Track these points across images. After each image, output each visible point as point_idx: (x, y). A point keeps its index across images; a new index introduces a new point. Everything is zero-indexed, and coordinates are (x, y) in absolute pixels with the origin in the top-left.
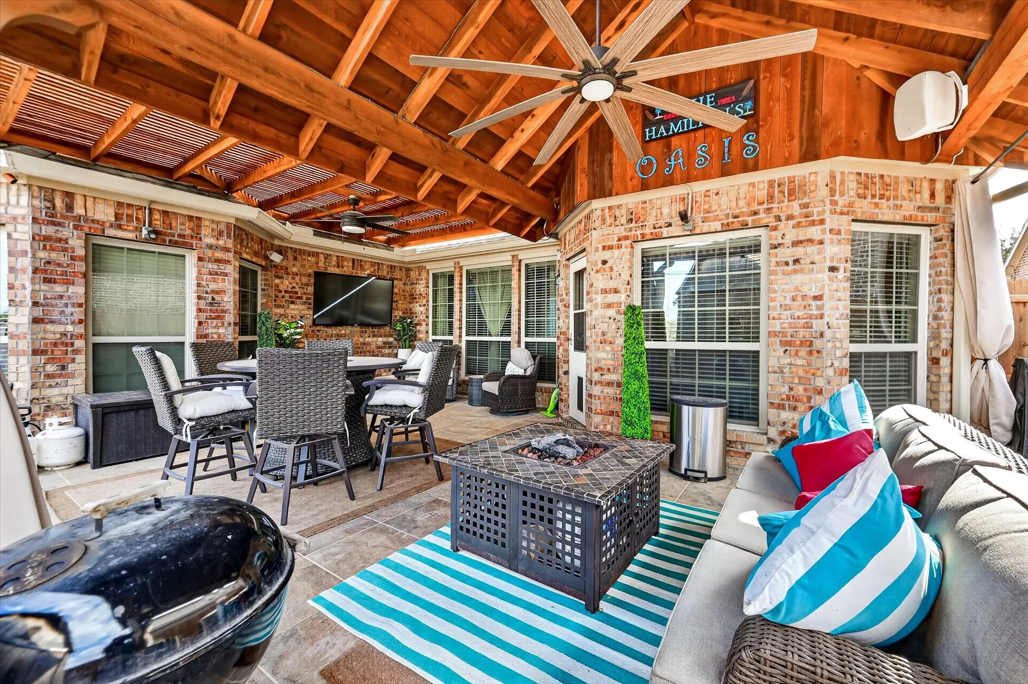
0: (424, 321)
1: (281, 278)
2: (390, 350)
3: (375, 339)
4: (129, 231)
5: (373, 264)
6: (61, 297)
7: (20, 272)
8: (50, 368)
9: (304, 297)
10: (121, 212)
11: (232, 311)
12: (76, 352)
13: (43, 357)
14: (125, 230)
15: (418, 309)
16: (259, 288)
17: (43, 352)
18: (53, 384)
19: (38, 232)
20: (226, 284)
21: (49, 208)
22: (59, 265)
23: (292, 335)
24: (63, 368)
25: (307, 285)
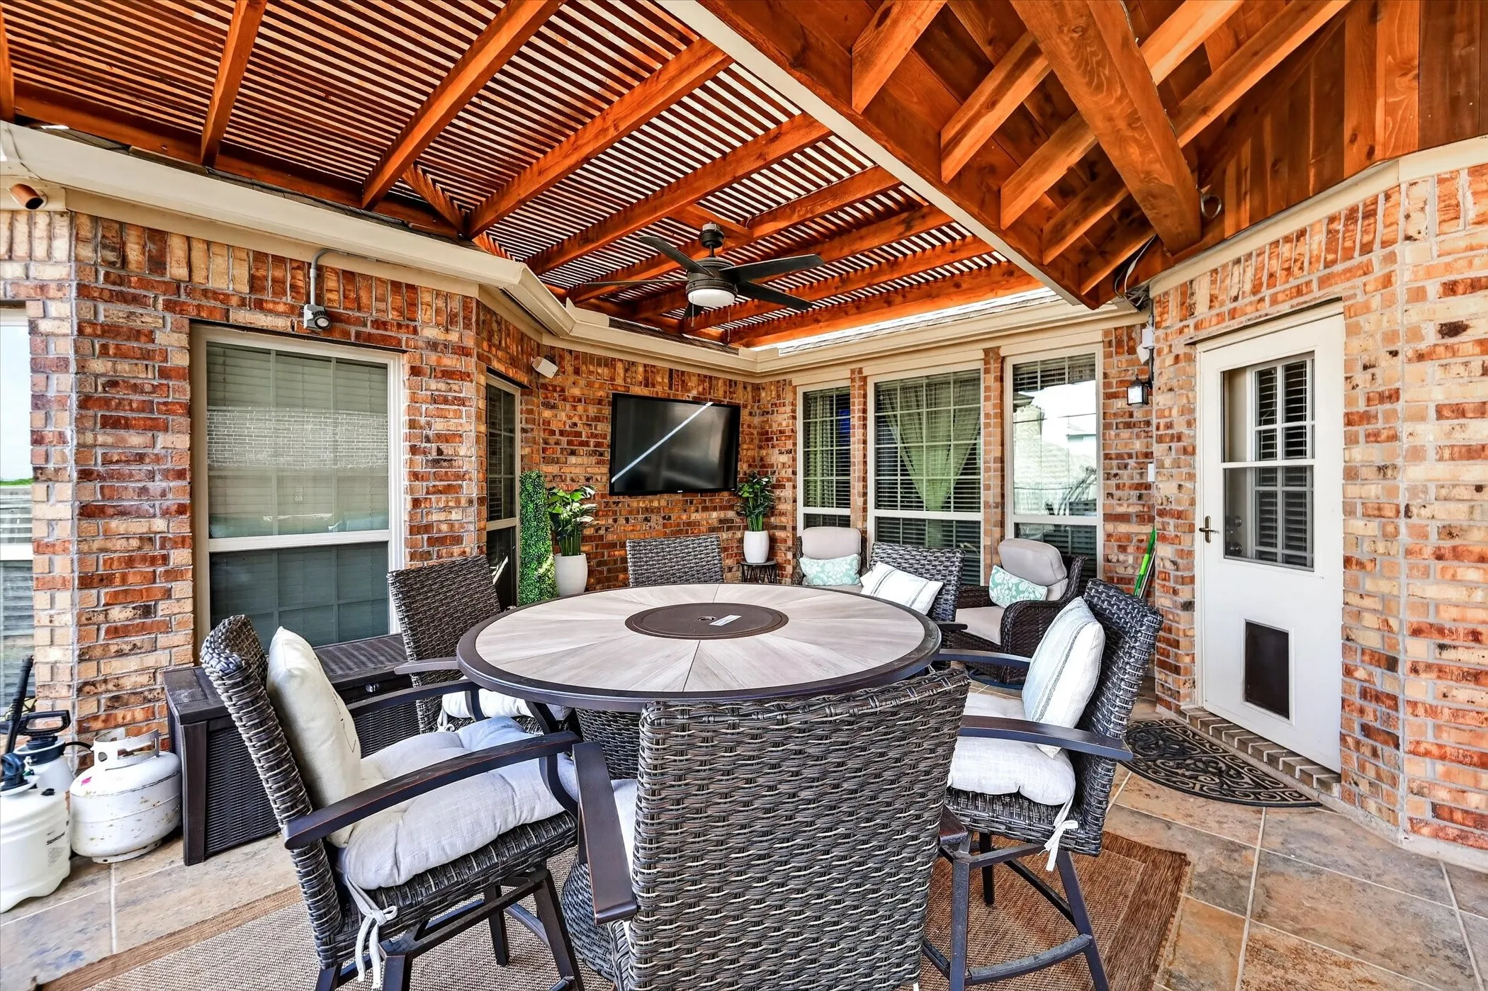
0: (789, 480)
1: (553, 407)
2: (730, 534)
3: (705, 515)
4: (278, 314)
5: (702, 379)
6: (140, 458)
7: (55, 406)
8: (119, 614)
9: (592, 441)
10: (261, 273)
11: (474, 475)
12: (173, 575)
13: (103, 591)
14: (271, 311)
15: (777, 458)
16: (518, 427)
17: (105, 580)
18: (126, 648)
19: (90, 316)
20: (464, 421)
21: (113, 264)
22: (136, 388)
23: (575, 515)
24: (147, 611)
25: (597, 419)
